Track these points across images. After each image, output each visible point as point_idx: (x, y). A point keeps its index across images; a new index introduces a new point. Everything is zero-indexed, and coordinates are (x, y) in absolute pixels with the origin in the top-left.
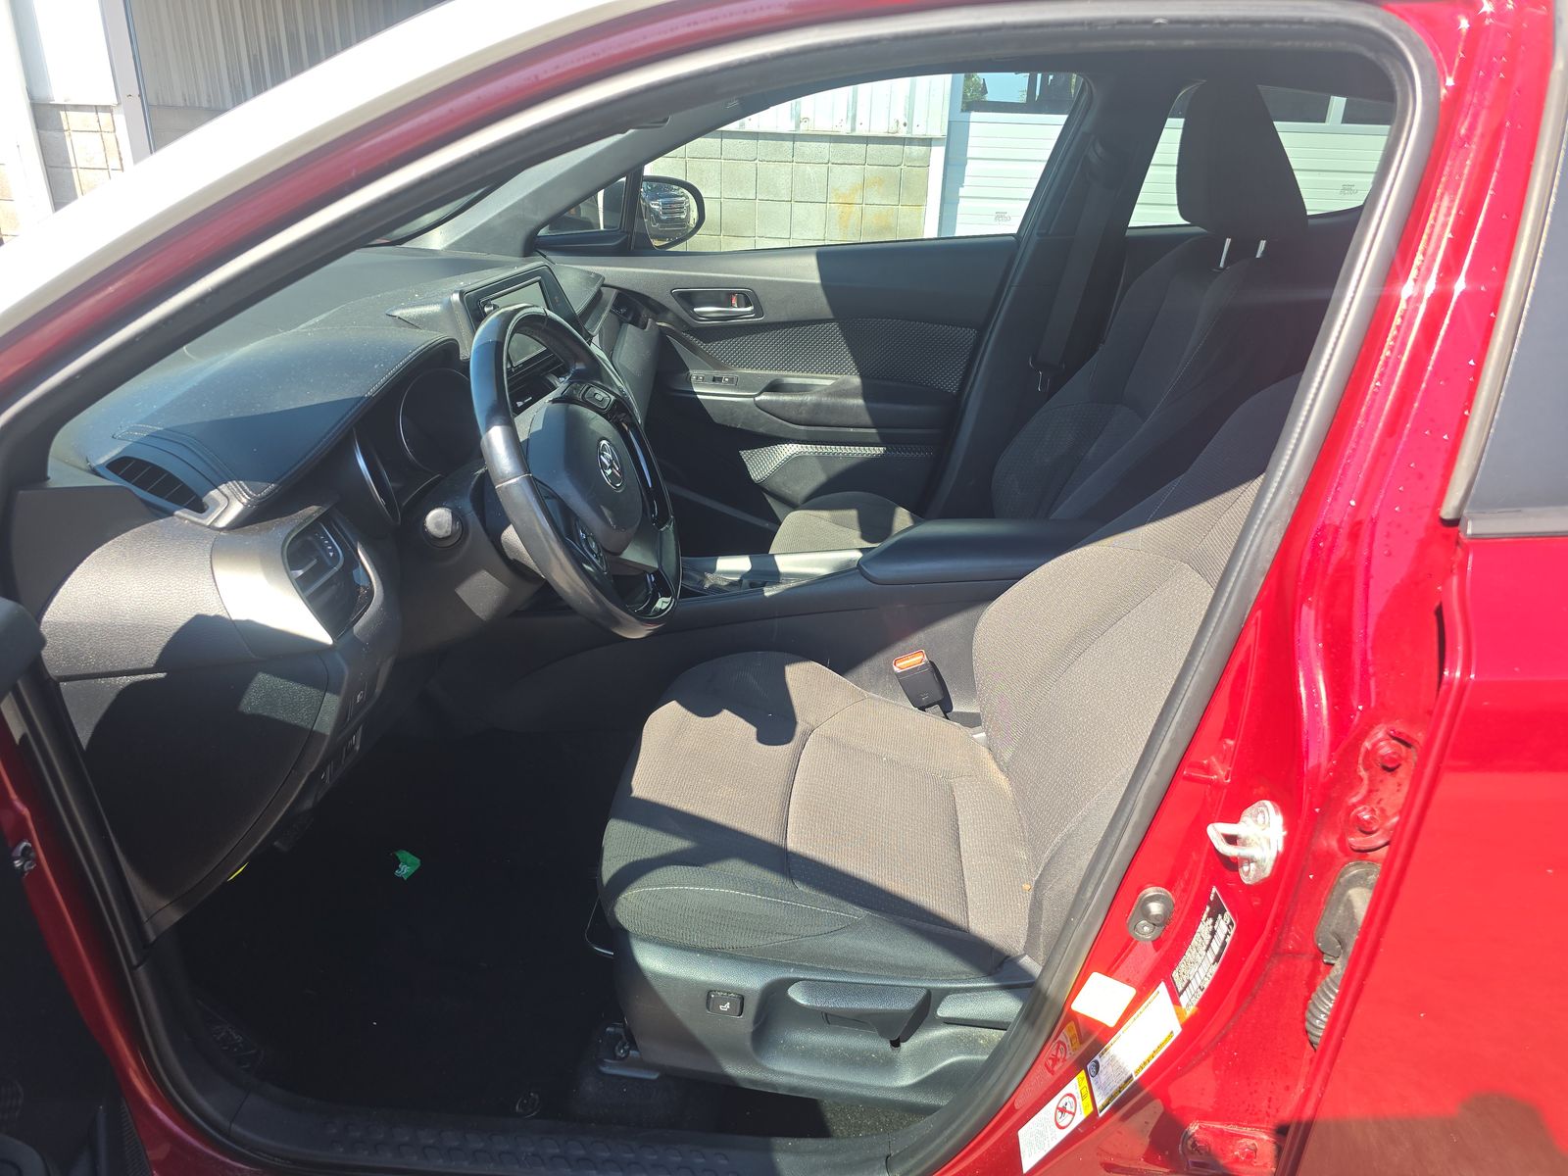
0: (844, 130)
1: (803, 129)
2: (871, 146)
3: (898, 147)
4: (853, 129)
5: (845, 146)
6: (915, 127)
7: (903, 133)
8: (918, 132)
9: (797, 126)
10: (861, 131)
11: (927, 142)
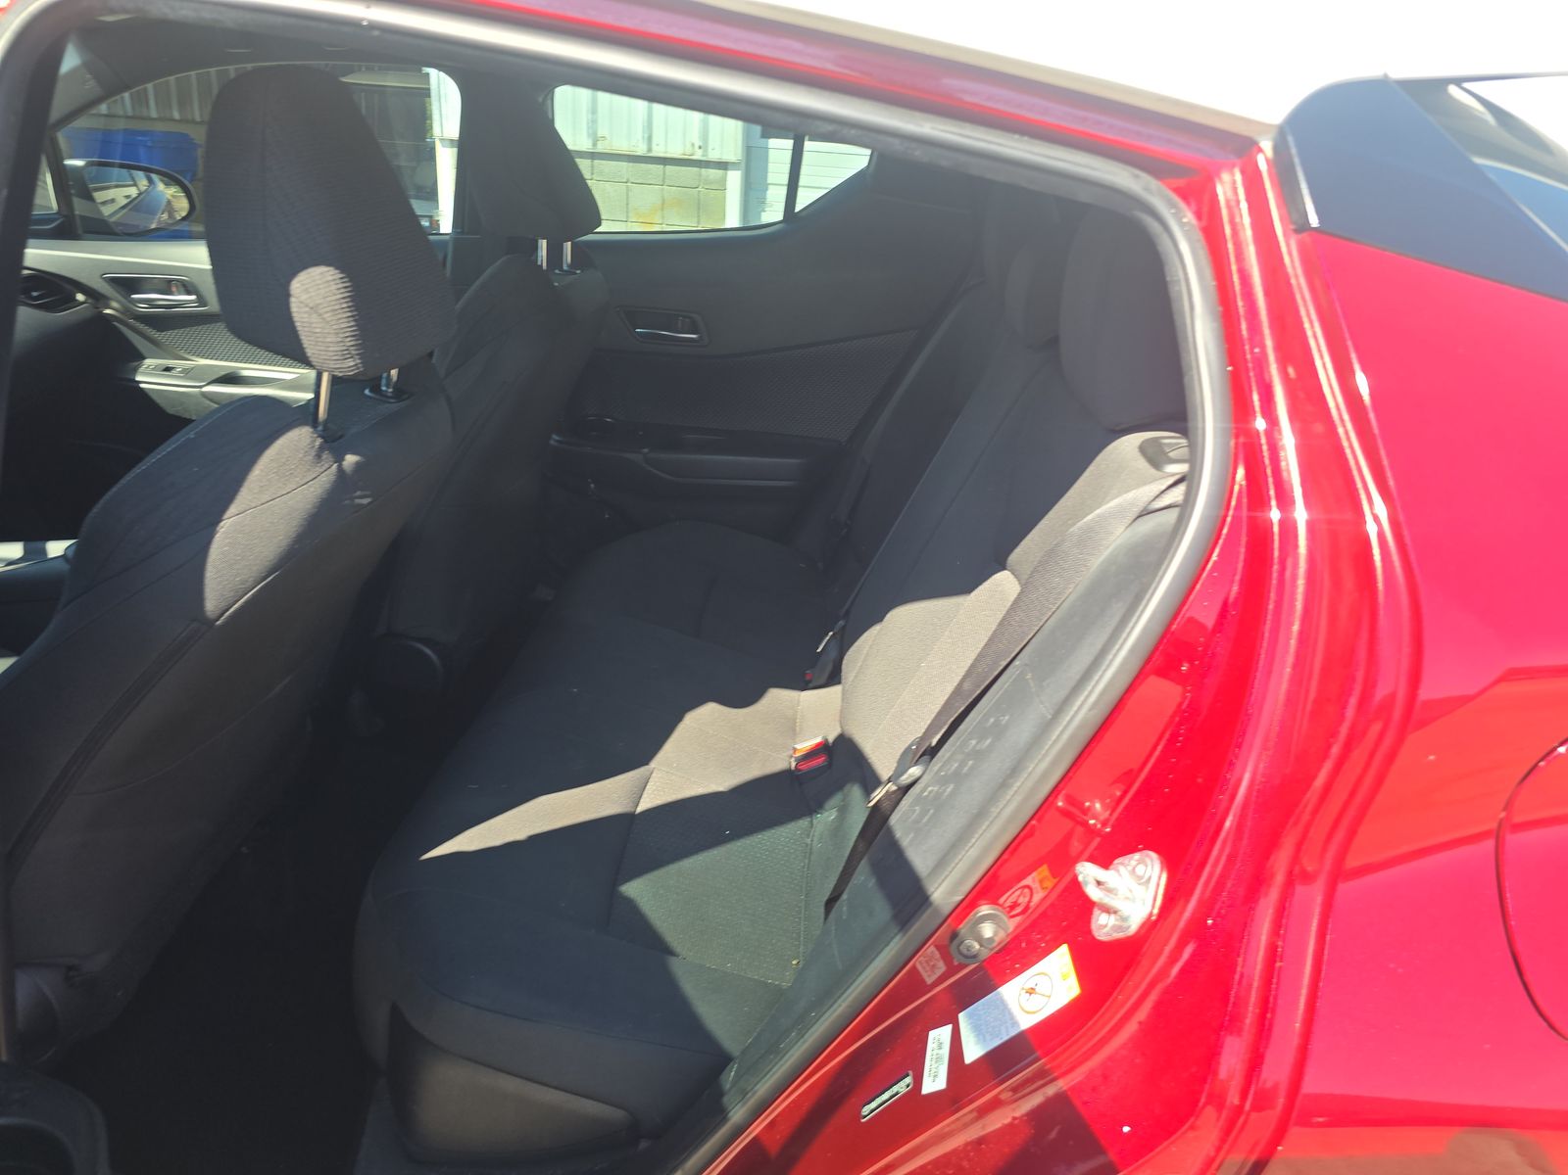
0: (641, 150)
1: (601, 148)
2: (669, 168)
3: (695, 170)
4: (650, 150)
5: (643, 166)
6: (710, 150)
7: (698, 156)
8: (714, 155)
9: (595, 144)
10: (658, 151)
11: (723, 166)
